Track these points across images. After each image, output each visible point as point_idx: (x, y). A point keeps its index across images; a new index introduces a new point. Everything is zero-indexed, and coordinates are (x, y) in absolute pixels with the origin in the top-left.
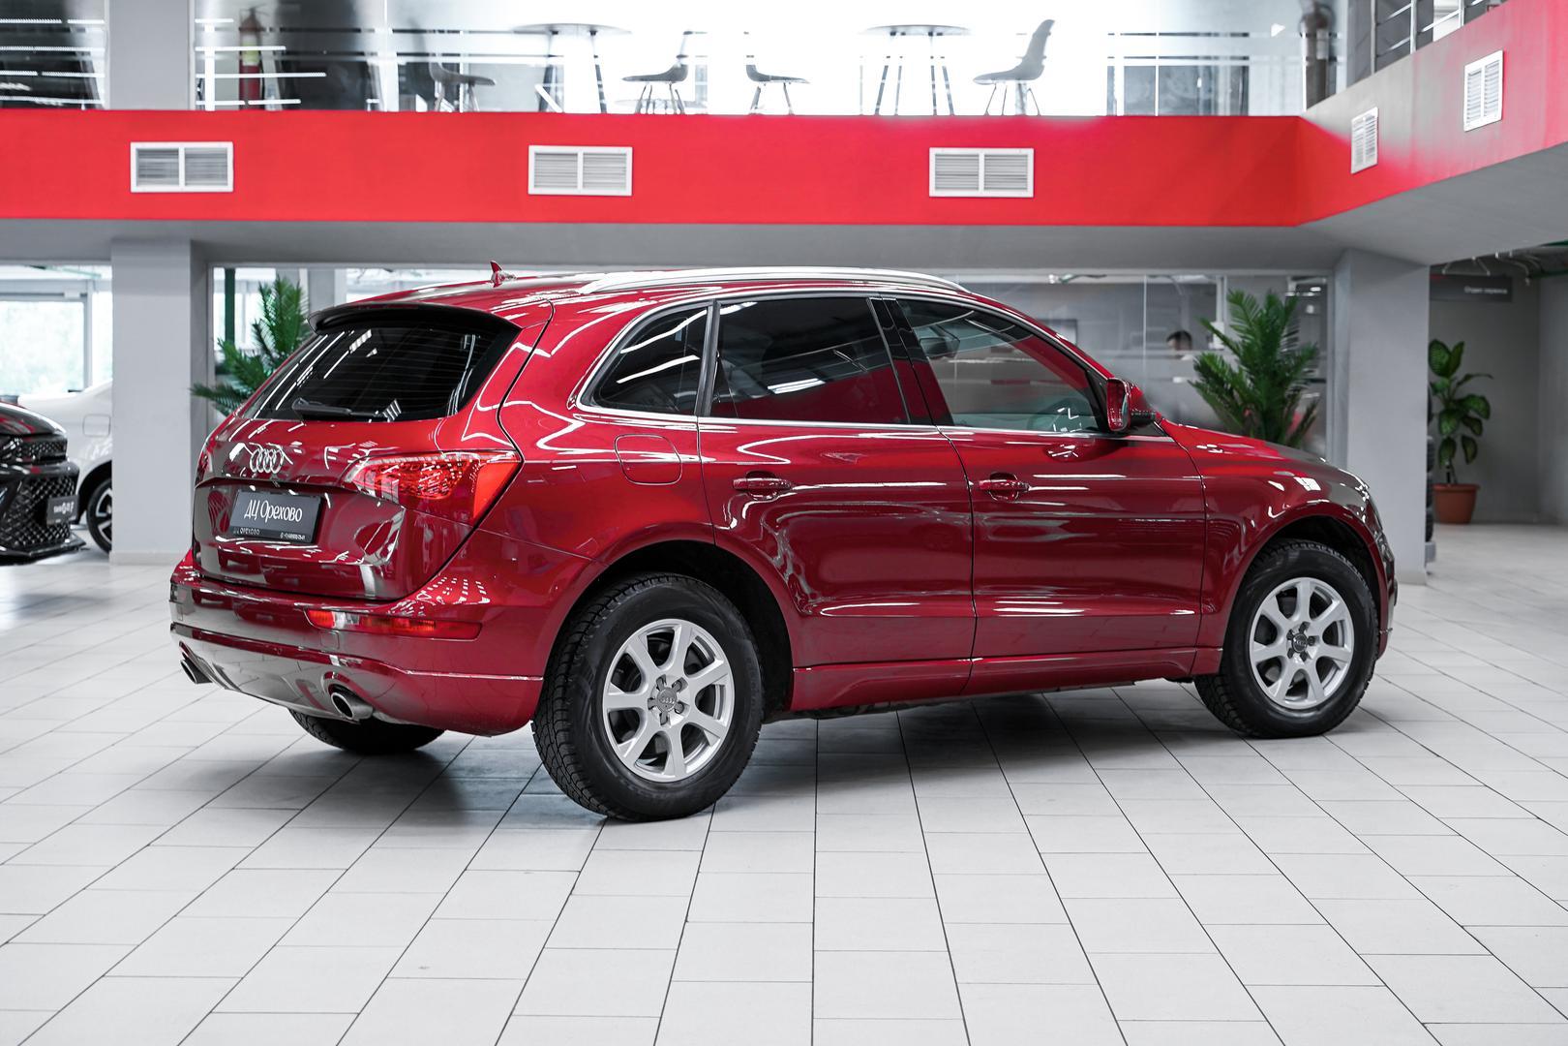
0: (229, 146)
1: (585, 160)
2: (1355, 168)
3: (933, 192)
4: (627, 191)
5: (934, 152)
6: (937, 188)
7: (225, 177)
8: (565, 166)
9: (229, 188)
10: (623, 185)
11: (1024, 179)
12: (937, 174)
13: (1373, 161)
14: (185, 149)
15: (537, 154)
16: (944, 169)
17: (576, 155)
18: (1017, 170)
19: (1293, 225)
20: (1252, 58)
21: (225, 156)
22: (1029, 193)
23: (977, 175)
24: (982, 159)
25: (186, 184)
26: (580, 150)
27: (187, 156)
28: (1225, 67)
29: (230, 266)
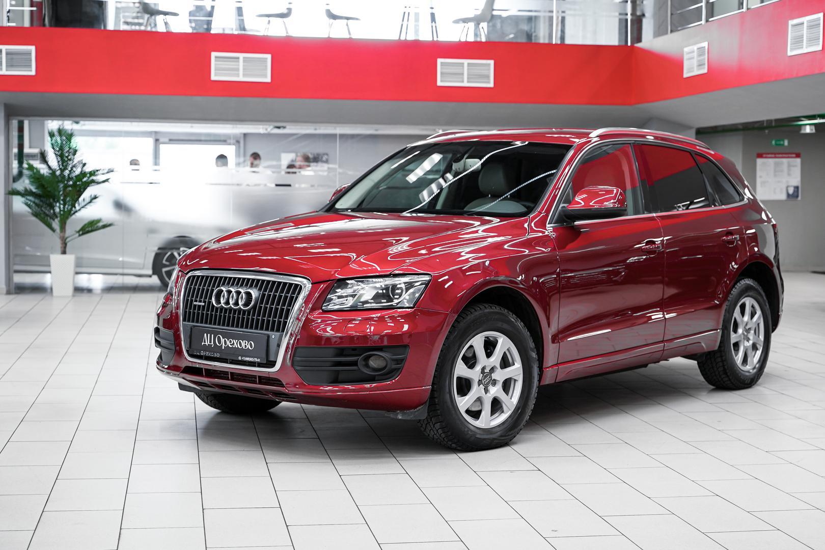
0: (33, 48)
1: (244, 61)
2: (686, 75)
3: (439, 83)
4: (268, 79)
5: (439, 61)
6: (441, 81)
7: (30, 66)
8: (231, 65)
9: (33, 73)
10: (266, 76)
11: (488, 77)
12: (442, 73)
13: (705, 71)
14: (6, 49)
15: (216, 57)
16: (445, 71)
17: (238, 58)
18: (485, 72)
19: (630, 104)
20: (568, 12)
21: (30, 54)
22: (491, 85)
23: (463, 74)
24: (466, 65)
25: (7, 70)
26: (241, 56)
27: (7, 54)
28: (544, 17)
29: (21, 118)
